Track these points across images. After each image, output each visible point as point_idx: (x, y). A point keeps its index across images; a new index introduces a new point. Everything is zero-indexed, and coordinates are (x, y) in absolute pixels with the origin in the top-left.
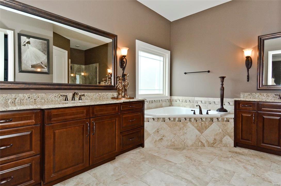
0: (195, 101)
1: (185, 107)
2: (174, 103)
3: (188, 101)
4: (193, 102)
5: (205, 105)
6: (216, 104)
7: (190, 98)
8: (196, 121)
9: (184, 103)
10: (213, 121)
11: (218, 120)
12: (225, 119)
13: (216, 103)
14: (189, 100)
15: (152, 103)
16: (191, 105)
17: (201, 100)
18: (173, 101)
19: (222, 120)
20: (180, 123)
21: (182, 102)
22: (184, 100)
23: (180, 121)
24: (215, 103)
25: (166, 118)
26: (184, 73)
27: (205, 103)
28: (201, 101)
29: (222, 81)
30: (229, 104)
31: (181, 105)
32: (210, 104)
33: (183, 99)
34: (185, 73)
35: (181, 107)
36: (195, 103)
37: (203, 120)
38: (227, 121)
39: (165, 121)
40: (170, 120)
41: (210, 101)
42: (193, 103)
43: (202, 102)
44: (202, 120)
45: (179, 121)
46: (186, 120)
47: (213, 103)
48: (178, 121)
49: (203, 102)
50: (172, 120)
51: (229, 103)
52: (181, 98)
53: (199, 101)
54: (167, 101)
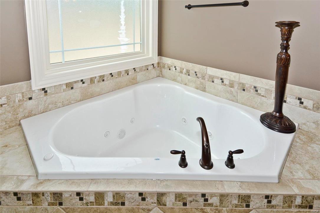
0: (207, 77)
1: (186, 84)
2: (165, 71)
3: (192, 72)
4: (203, 78)
5: (231, 91)
6: (260, 95)
7: (198, 68)
8: (185, 204)
9: (183, 76)
10: (248, 206)
11: (269, 202)
12: (298, 201)
13: (259, 92)
14: (195, 72)
15: (103, 80)
16: (199, 83)
17: (223, 77)
18: (164, 67)
19: (285, 202)
20: (119, 209)
21: (181, 72)
22: (185, 70)
23: (123, 204)
24: (257, 91)
25: (65, 195)
26: (186, 7)
27: (232, 85)
28: (222, 79)
29: (287, 37)
30: (302, 103)
31: (179, 79)
32: (244, 90)
33: (183, 66)
34: (189, 7)
35: (178, 82)
36: (208, 80)
37: (210, 201)
38: (305, 207)
39: (61, 204)
40: (81, 199)
41: (243, 84)
42: (202, 81)
43: (223, 82)
44: (206, 200)
45: (116, 204)
46: (144, 199)
47: (252, 91)
48: (112, 204)
49: (226, 82)
50: (92, 199)
51: (300, 99)
52: (178, 63)
53: (218, 78)
54: (151, 68)
